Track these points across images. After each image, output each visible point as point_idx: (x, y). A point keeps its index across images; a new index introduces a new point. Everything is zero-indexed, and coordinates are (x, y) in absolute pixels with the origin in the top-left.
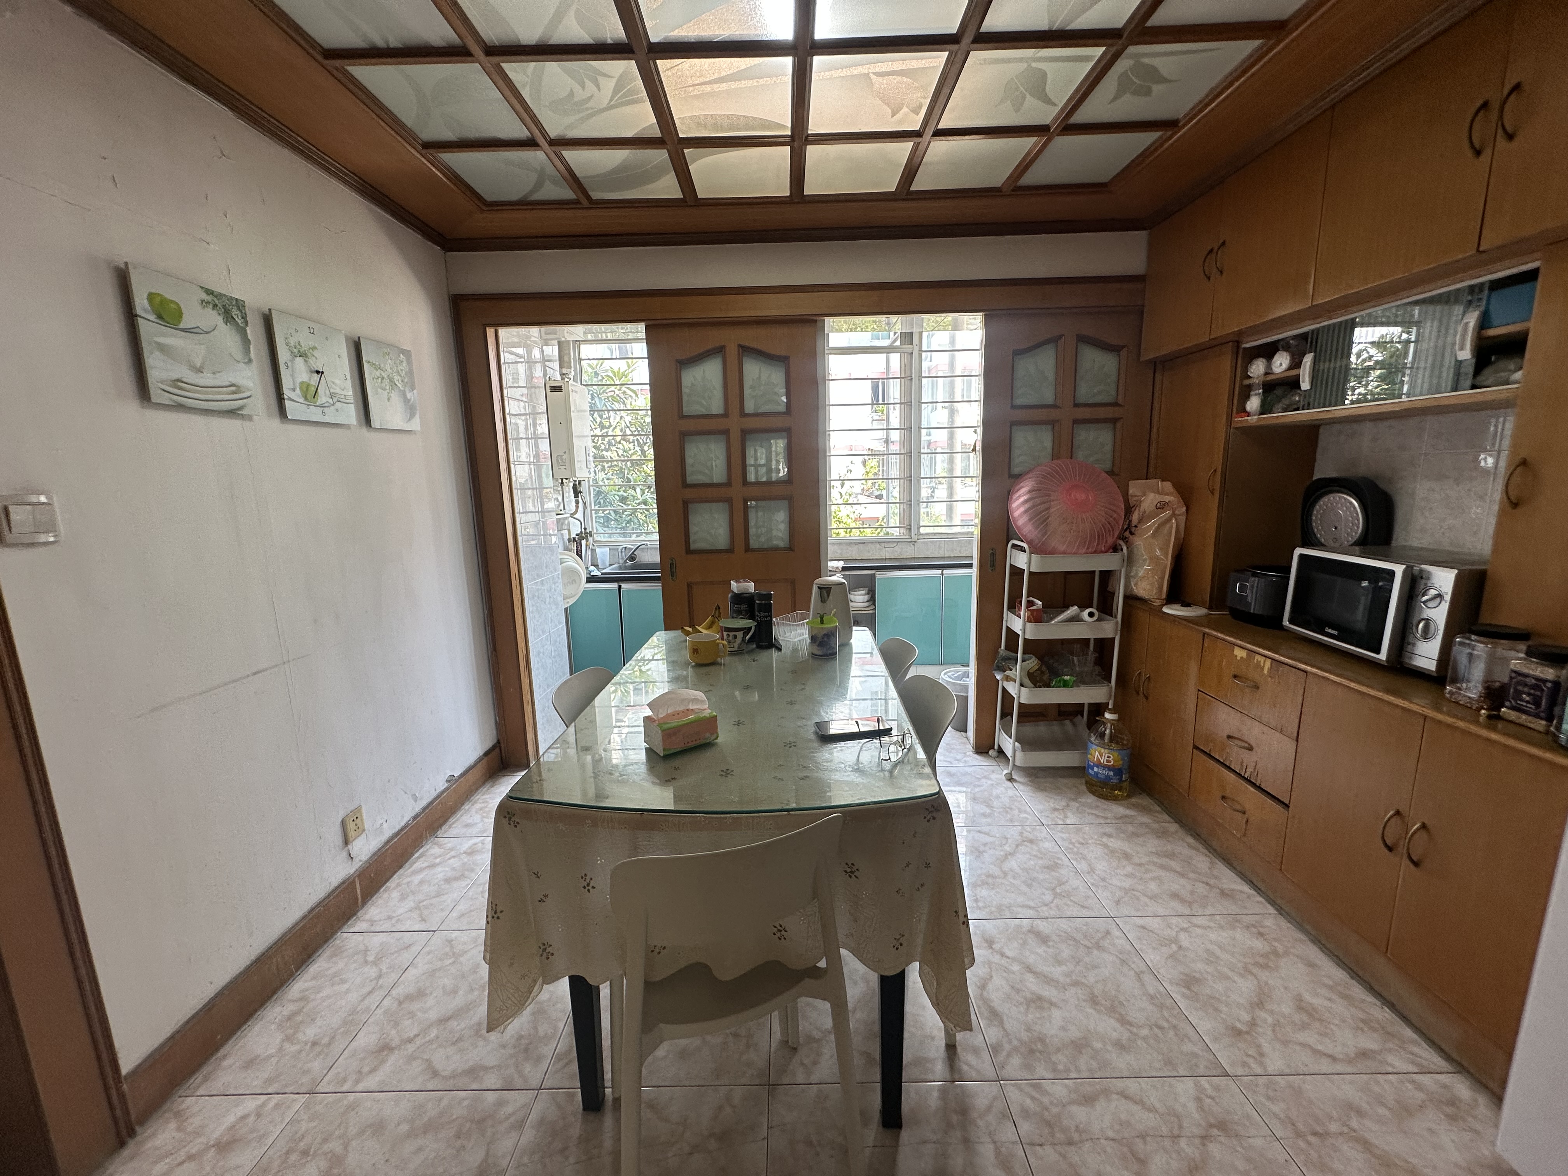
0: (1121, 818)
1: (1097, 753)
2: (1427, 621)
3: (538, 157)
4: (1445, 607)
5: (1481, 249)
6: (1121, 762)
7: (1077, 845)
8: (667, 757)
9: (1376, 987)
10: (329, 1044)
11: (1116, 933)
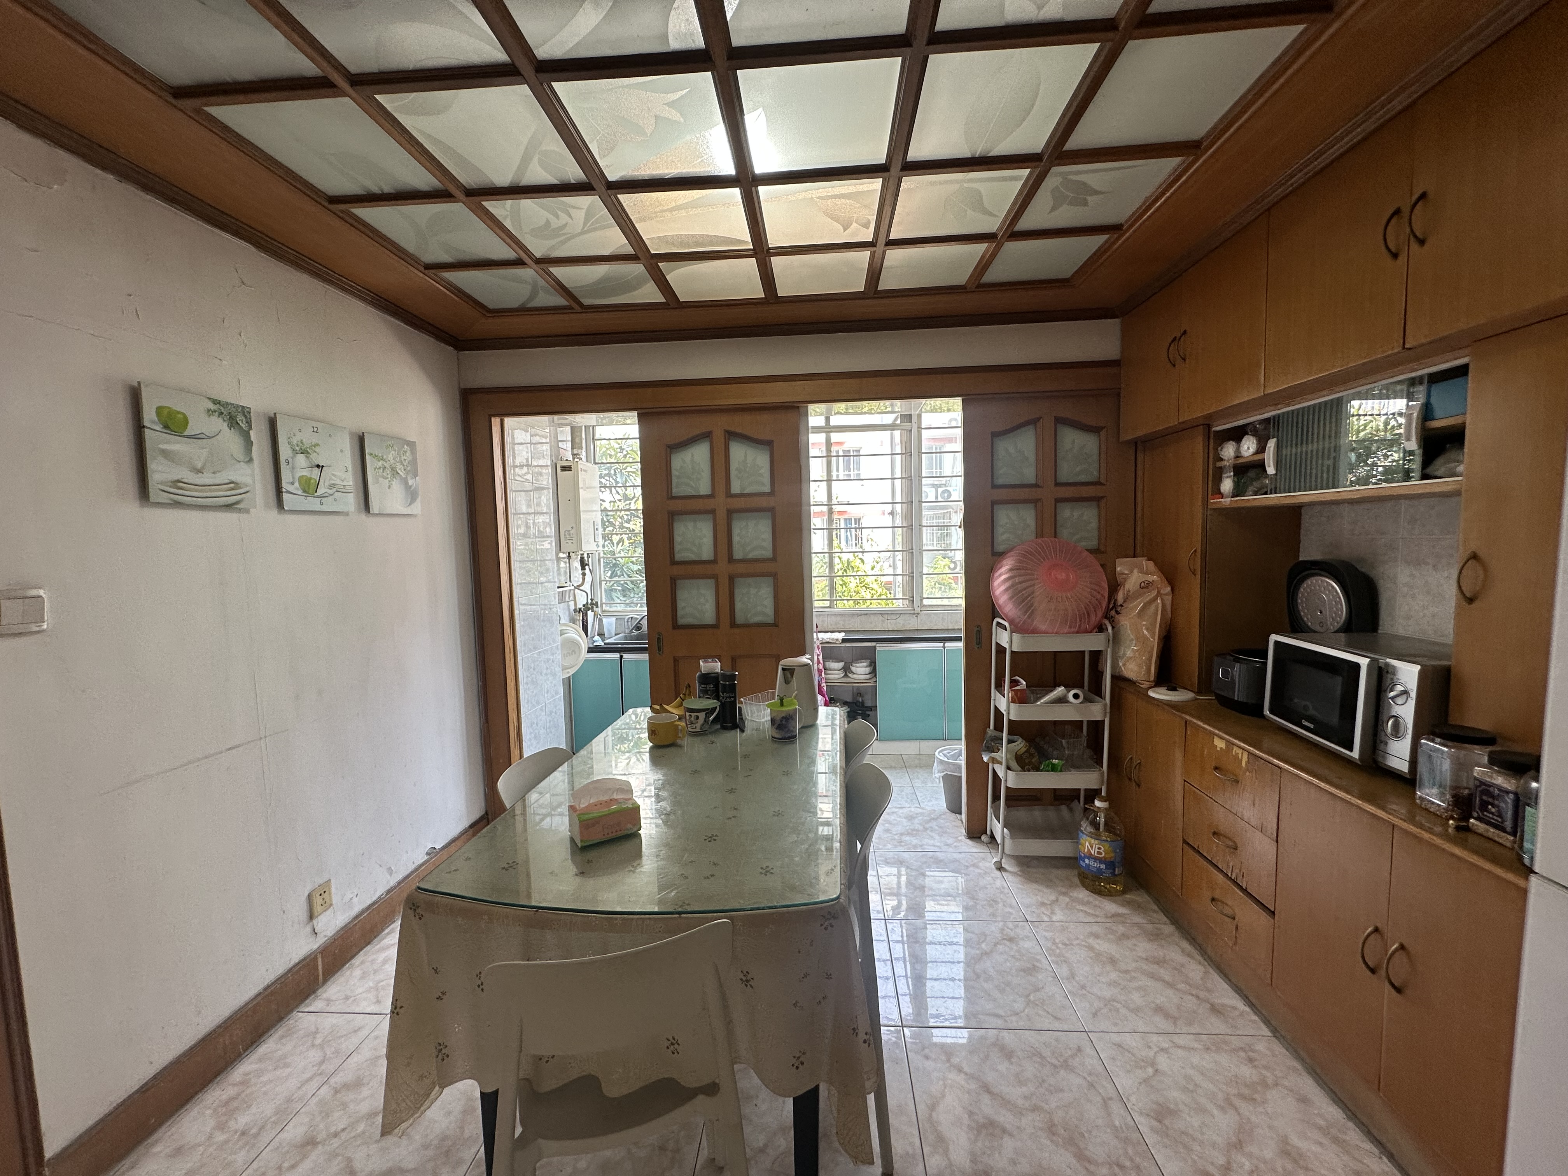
0: (1113, 916)
1: (1087, 844)
2: (1396, 718)
3: (528, 273)
4: (1411, 704)
5: (1407, 346)
6: (1113, 855)
7: (1060, 945)
8: (585, 849)
9: (1375, 1132)
10: (258, 1134)
11: (1089, 1050)
